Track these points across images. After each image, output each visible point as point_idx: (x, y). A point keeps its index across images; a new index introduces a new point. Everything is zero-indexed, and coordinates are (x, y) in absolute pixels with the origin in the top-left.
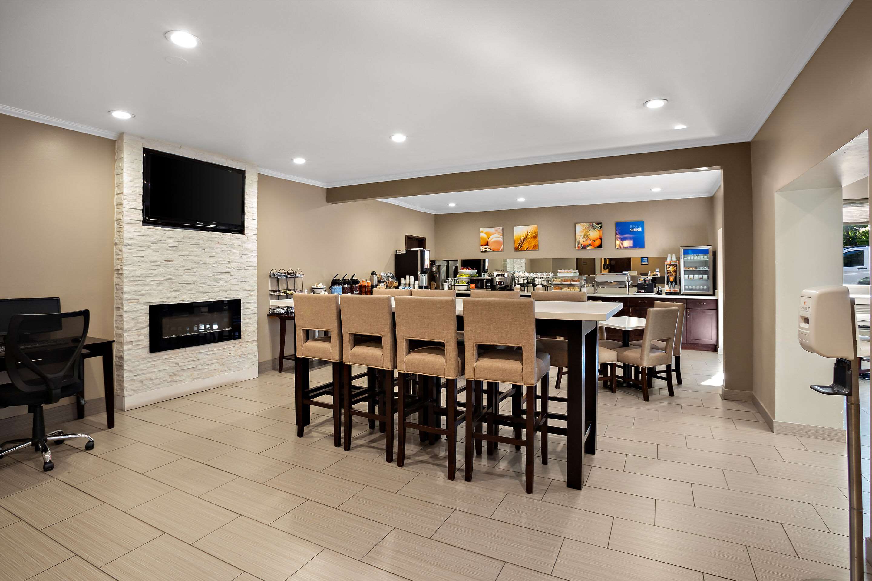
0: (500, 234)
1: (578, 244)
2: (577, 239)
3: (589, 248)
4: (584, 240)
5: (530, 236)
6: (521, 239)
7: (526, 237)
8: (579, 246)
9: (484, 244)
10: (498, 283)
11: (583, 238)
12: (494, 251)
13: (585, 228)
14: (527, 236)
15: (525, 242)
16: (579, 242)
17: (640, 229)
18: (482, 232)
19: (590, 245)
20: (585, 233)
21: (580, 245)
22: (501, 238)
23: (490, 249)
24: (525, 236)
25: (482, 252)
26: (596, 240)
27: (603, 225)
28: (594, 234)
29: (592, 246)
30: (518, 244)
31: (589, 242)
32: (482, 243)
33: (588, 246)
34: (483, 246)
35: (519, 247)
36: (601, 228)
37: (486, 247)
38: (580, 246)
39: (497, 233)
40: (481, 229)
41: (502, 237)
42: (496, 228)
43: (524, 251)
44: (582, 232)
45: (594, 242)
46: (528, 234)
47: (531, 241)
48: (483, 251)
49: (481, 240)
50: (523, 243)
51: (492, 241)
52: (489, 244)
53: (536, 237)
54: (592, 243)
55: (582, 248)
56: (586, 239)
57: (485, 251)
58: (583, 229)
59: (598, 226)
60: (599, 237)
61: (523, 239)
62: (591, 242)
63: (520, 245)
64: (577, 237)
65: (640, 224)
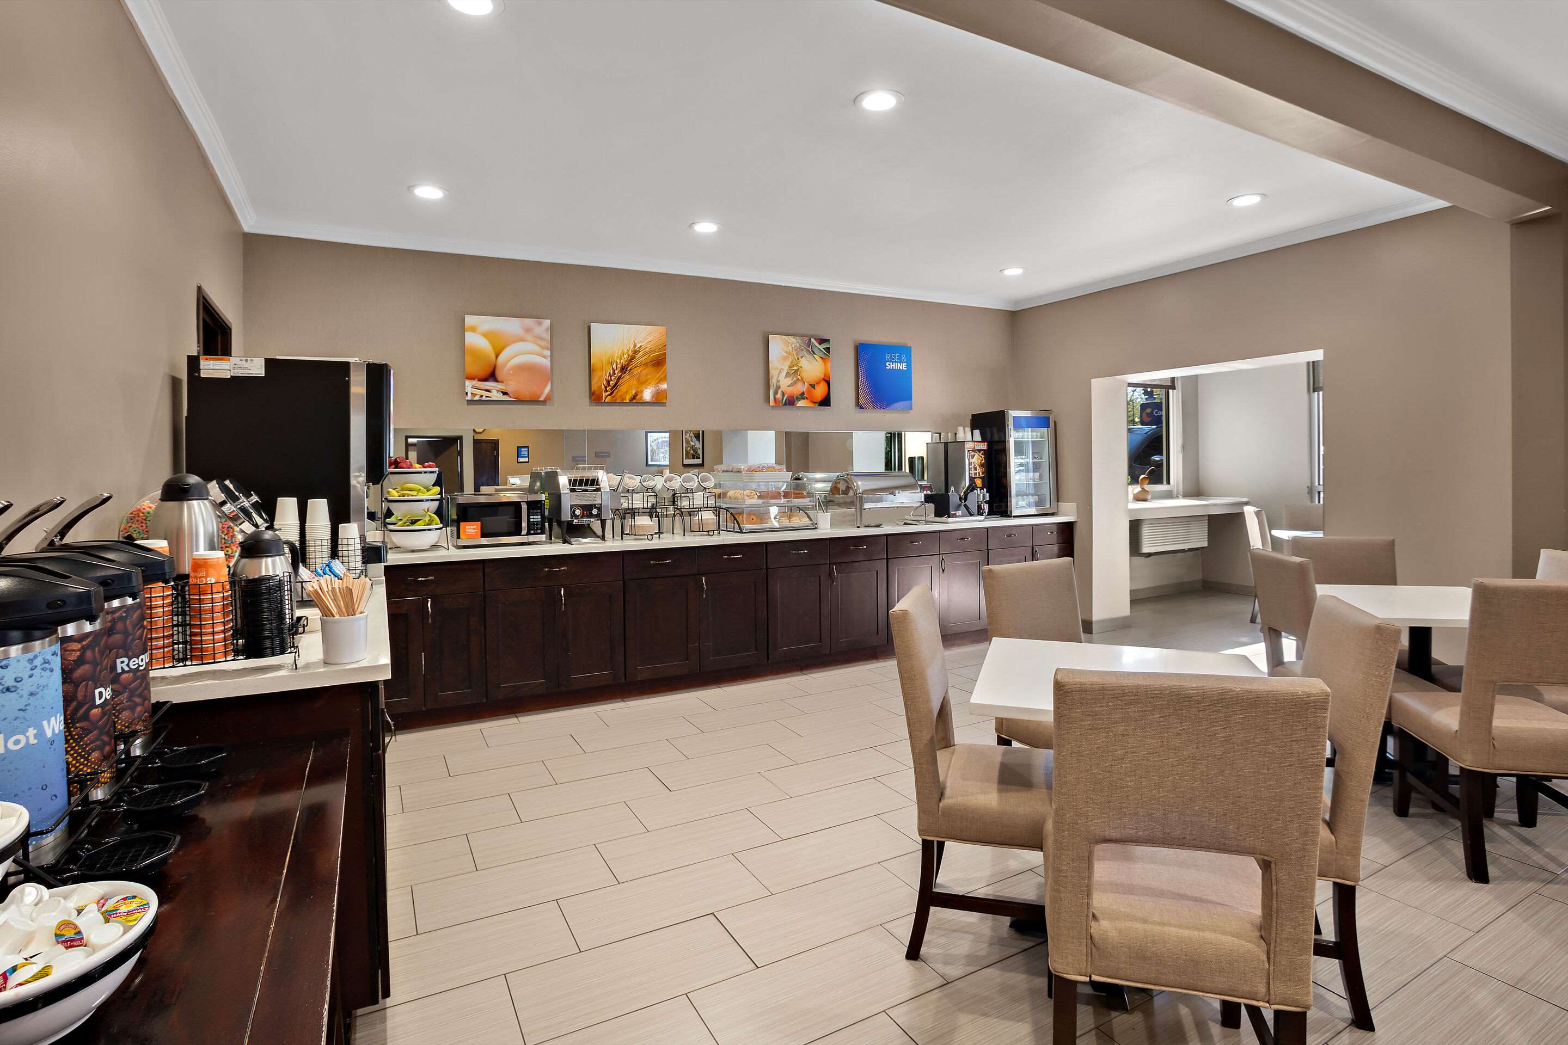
0: (543, 343)
1: (776, 393)
2: (772, 378)
3: (801, 403)
4: (789, 381)
5: (642, 356)
6: (614, 366)
7: (631, 361)
8: (777, 396)
9: (483, 373)
10: (578, 512)
11: (788, 375)
12: (519, 401)
13: (791, 348)
14: (633, 358)
15: (626, 377)
16: (778, 387)
17: (904, 364)
18: (473, 329)
19: (802, 396)
20: (791, 362)
21: (779, 396)
22: (545, 357)
23: (505, 393)
24: (625, 356)
25: (470, 402)
26: (818, 383)
27: (832, 345)
28: (812, 368)
29: (807, 399)
30: (605, 382)
31: (800, 388)
32: (471, 368)
33: (798, 399)
34: (475, 383)
35: (607, 391)
36: (829, 352)
37: (490, 385)
38: (781, 399)
39: (529, 337)
40: (470, 320)
41: (548, 353)
42: (529, 322)
43: (622, 403)
44: (785, 359)
45: (813, 389)
46: (635, 352)
47: (646, 376)
48: (477, 398)
49: (468, 358)
50: (619, 378)
51: (508, 365)
52: (499, 374)
53: (659, 362)
54: (808, 391)
55: (785, 404)
56: (795, 379)
57: (484, 398)
58: (786, 352)
59: (822, 347)
60: (822, 376)
61: (619, 366)
62: (805, 387)
63: (609, 385)
64: (772, 372)
65: (902, 351)
